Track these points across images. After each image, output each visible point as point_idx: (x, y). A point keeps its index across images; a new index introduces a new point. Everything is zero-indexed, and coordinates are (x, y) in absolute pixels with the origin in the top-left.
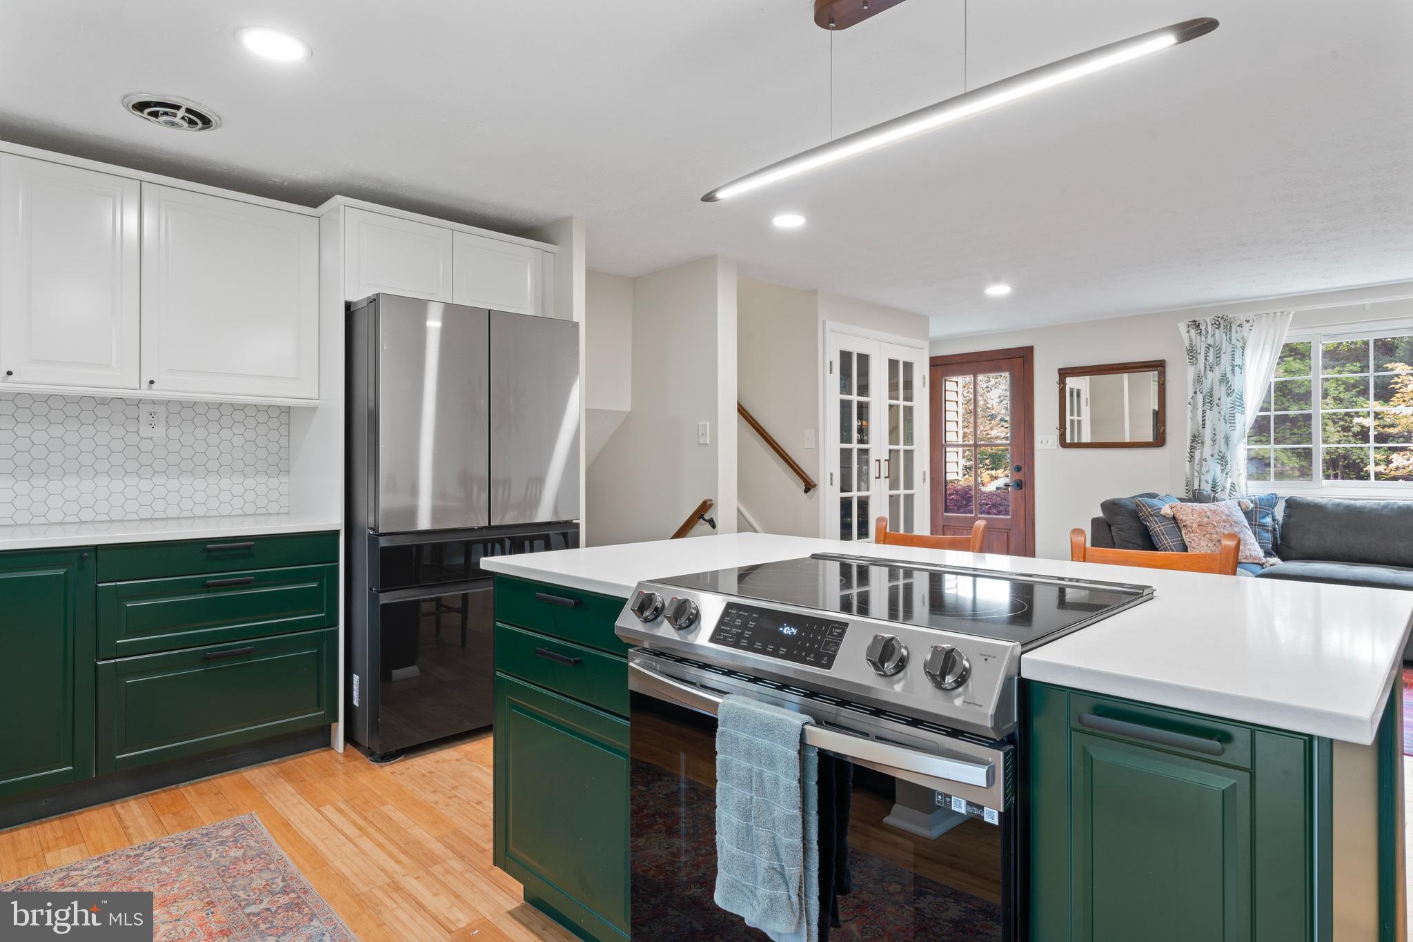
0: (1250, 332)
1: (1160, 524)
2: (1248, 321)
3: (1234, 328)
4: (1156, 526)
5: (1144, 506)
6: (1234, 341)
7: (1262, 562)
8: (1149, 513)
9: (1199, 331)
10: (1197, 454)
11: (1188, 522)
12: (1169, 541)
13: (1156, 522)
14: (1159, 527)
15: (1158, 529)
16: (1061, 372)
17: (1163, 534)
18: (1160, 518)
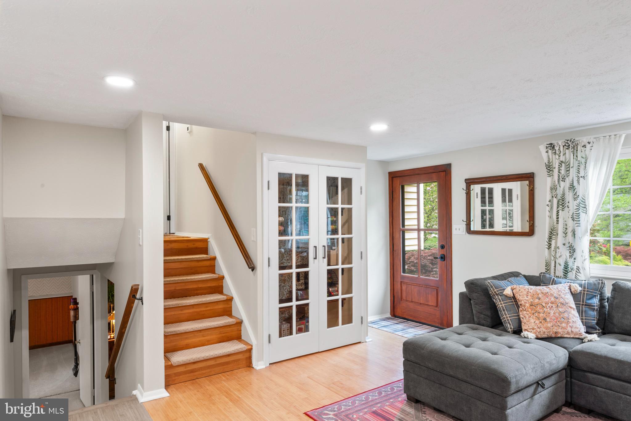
0: (590, 151)
1: (502, 302)
2: (589, 143)
3: (579, 148)
4: (499, 303)
5: (492, 287)
6: (579, 158)
7: (583, 337)
8: (495, 292)
9: (554, 151)
10: (553, 242)
11: (523, 302)
12: (508, 316)
13: (499, 300)
14: (501, 304)
15: (500, 306)
16: (467, 182)
17: (504, 310)
18: (503, 297)
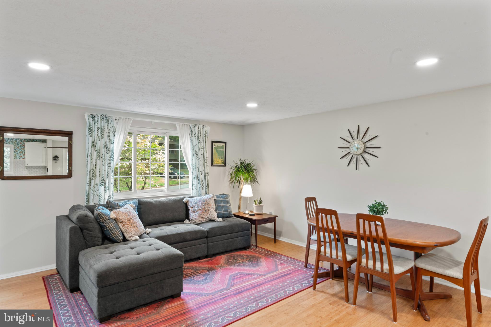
0: (117, 125)
1: (112, 224)
2: (116, 120)
3: (110, 122)
4: (110, 225)
5: (103, 215)
6: (109, 128)
7: (145, 231)
8: (106, 218)
9: (94, 120)
11: (123, 220)
12: (117, 232)
13: (109, 222)
14: (112, 225)
15: (111, 226)
17: (114, 229)
18: (111, 220)
